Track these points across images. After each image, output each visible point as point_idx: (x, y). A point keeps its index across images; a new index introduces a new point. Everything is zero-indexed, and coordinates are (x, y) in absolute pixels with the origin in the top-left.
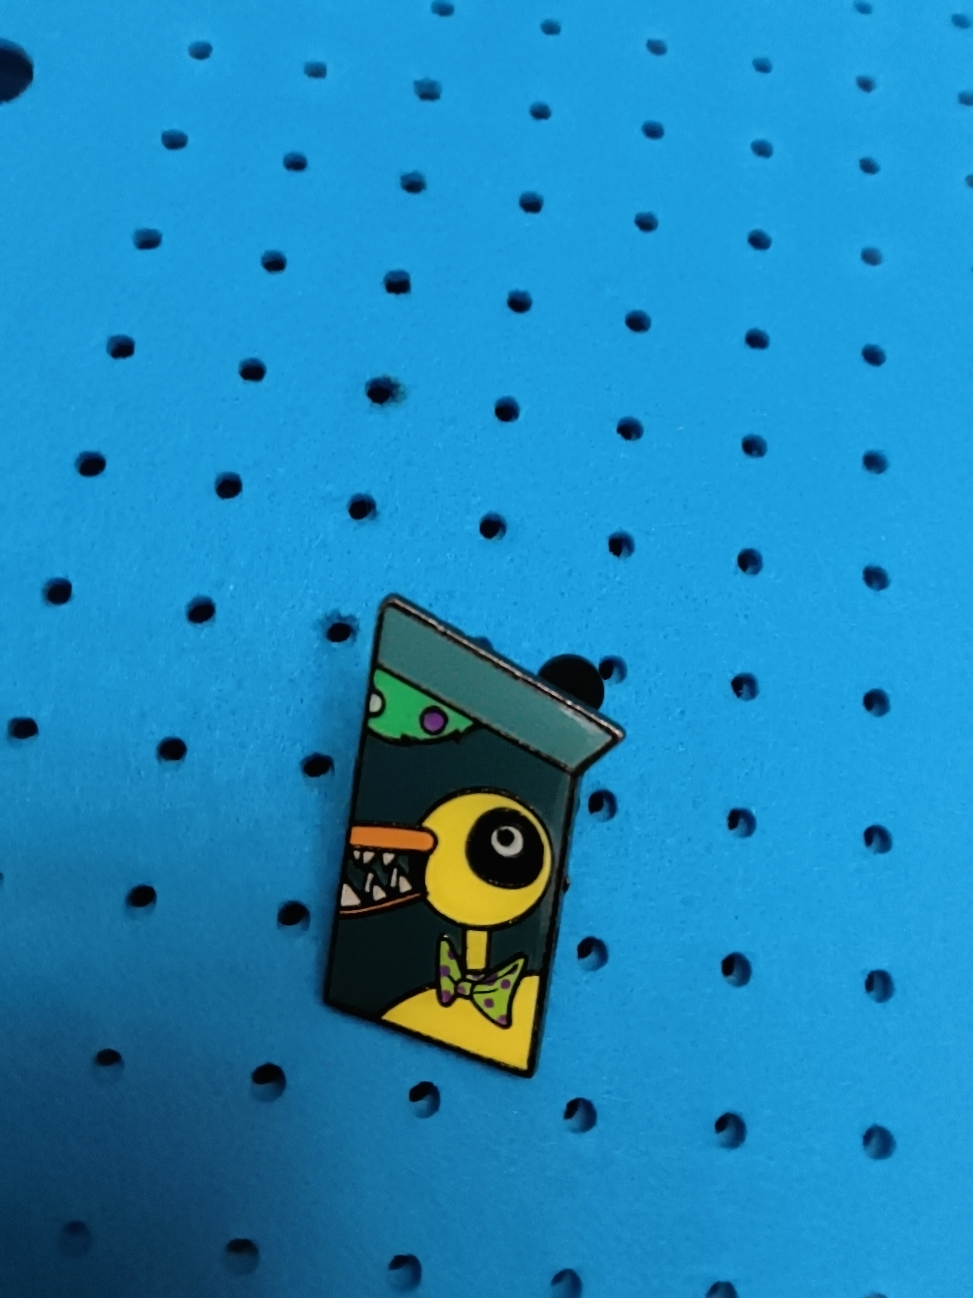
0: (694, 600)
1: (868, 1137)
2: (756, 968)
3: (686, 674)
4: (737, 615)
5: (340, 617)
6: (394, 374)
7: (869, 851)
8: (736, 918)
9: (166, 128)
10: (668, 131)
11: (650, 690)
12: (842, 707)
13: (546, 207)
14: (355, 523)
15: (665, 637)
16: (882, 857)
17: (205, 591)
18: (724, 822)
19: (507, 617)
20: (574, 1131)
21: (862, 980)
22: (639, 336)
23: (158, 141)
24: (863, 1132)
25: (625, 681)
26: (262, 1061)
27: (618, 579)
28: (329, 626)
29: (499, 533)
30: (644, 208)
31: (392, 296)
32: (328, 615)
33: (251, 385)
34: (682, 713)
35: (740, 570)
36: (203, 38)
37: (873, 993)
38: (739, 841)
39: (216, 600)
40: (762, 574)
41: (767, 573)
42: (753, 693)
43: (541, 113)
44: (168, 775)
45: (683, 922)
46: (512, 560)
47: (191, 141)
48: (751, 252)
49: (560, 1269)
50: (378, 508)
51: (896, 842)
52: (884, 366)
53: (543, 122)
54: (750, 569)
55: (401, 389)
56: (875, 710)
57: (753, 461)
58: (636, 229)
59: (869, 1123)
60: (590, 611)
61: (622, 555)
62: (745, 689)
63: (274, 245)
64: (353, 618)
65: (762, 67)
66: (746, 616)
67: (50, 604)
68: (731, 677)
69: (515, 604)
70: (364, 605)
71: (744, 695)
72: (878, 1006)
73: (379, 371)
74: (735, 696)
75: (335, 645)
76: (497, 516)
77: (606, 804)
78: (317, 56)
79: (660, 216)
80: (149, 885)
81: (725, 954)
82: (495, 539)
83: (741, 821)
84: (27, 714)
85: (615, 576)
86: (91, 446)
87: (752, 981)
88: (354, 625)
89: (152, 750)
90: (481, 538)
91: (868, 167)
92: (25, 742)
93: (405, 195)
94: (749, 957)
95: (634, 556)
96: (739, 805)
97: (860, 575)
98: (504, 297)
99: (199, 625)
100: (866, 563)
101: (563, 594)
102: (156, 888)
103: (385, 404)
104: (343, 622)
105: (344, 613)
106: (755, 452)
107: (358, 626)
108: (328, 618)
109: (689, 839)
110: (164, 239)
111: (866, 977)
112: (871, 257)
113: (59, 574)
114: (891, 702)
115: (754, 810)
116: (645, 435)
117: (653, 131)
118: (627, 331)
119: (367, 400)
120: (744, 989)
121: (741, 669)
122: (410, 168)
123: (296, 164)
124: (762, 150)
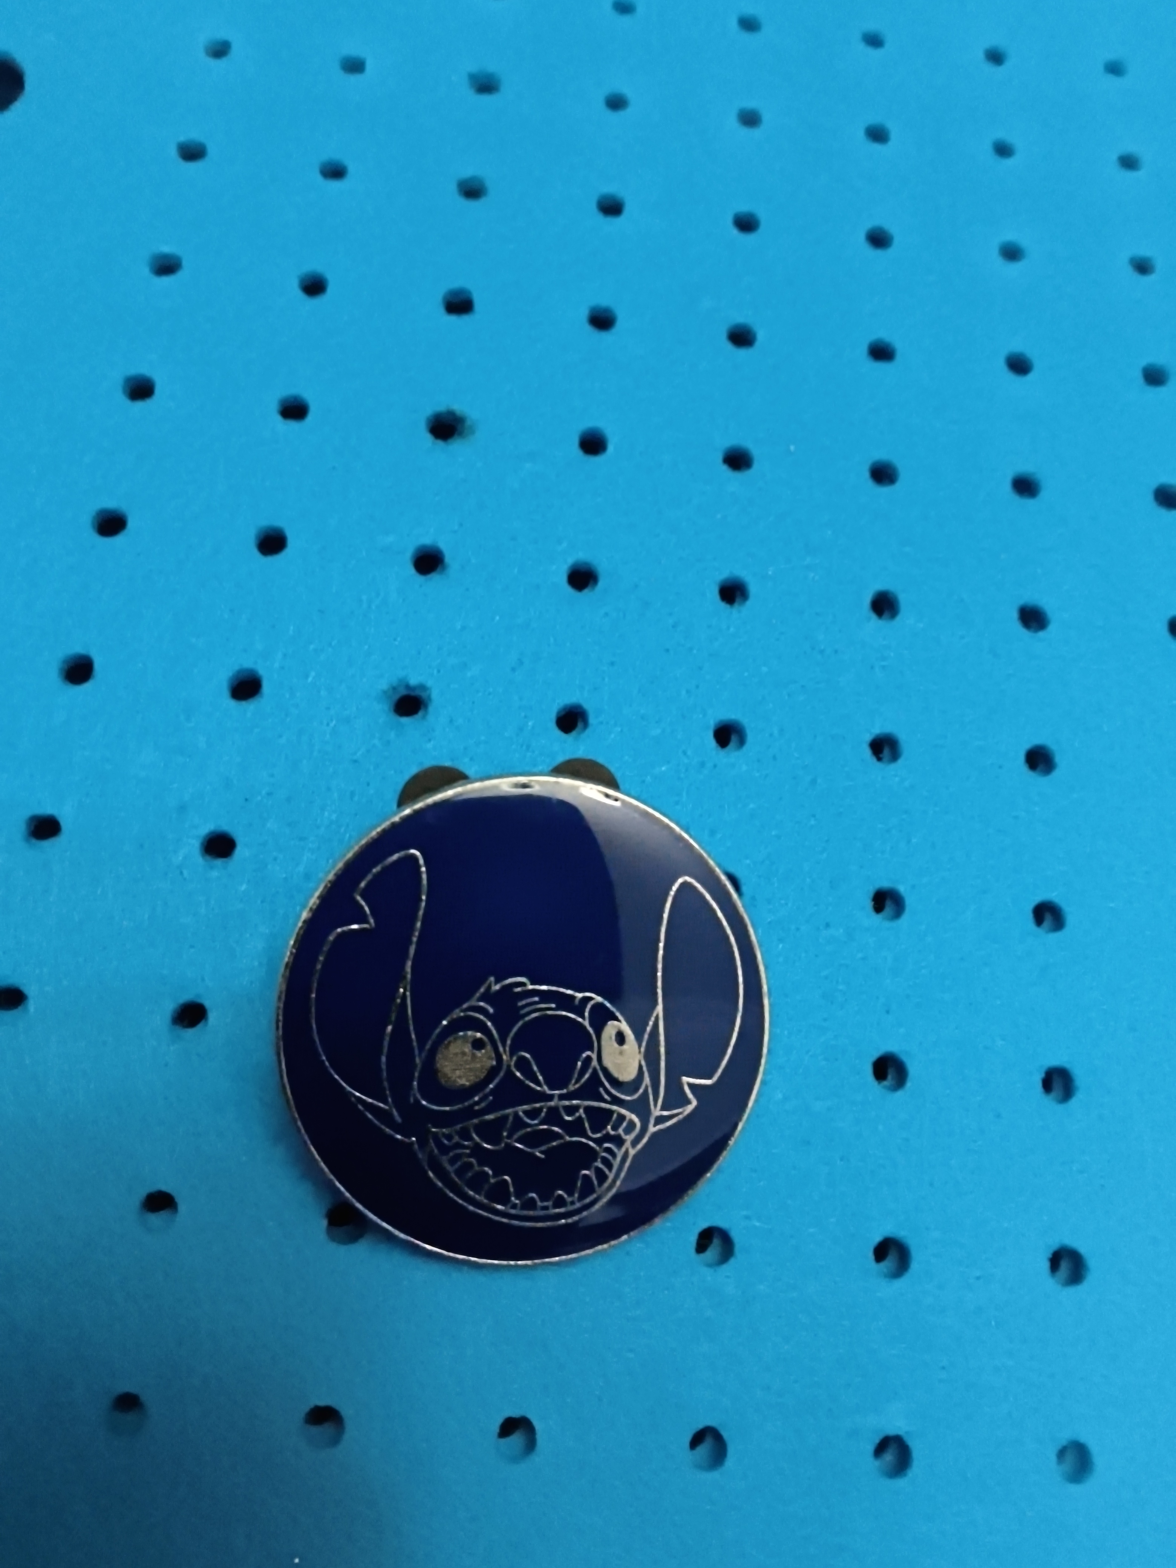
0: (822, 652)
1: (1055, 1260)
2: (913, 1068)
3: (815, 737)
4: (872, 667)
5: (408, 687)
6: (459, 406)
7: (1040, 931)
8: (888, 1012)
9: (182, 139)
10: (767, 118)
11: (774, 758)
12: (1000, 767)
13: (628, 209)
14: (420, 579)
15: (790, 695)
16: (1055, 937)
17: (247, 662)
18: (869, 904)
19: (603, 679)
20: (710, 1265)
21: (1037, 1079)
22: (743, 353)
23: (173, 152)
24: (1049, 1254)
25: (745, 749)
27: (732, 629)
28: (396, 697)
29: (591, 584)
30: (743, 207)
31: (453, 319)
32: (395, 685)
33: (293, 426)
34: (814, 782)
35: (874, 616)
36: (222, 34)
37: (1053, 1094)
38: (887, 924)
39: (262, 672)
40: (899, 618)
41: (907, 617)
42: (895, 755)
43: (616, 103)
44: (215, 874)
45: (825, 1020)
46: (606, 614)
47: (212, 150)
48: (871, 253)
49: (701, 1426)
50: (448, 558)
51: (1069, 918)
52: (1030, 377)
53: (620, 113)
54: (886, 614)
55: (468, 423)
56: (1039, 769)
57: (884, 491)
58: (735, 232)
59: (1055, 1243)
60: (700, 668)
61: (736, 605)
62: (886, 752)
63: (314, 265)
64: (423, 687)
65: (874, 41)
67: (69, 684)
68: (868, 738)
69: (612, 664)
70: (435, 672)
71: (884, 760)
72: (1061, 1108)
73: (441, 403)
74: (874, 760)
75: (405, 720)
76: (586, 564)
78: (352, 49)
79: (763, 216)
80: (199, 1001)
81: (875, 1055)
82: (586, 591)
83: (888, 902)
84: (47, 809)
85: (728, 628)
86: (110, 503)
87: (909, 1084)
88: (424, 695)
89: (194, 845)
90: (570, 590)
91: (1003, 150)
92: (47, 844)
93: (461, 201)
94: (904, 1058)
95: (749, 603)
96: (885, 884)
97: (1015, 616)
98: (583, 314)
99: (244, 704)
100: (1022, 602)
101: (667, 650)
102: (207, 1003)
103: (450, 441)
104: (413, 694)
105: (413, 681)
106: (885, 480)
107: (429, 698)
108: (394, 689)
109: (827, 925)
110: (185, 263)
111: (1043, 1075)
112: (1011, 253)
113: (78, 649)
114: (1058, 759)
115: (902, 889)
116: (756, 466)
117: (750, 119)
118: (729, 347)
119: (428, 438)
120: (900, 1094)
121: (877, 729)
122: (468, 172)
123: (335, 172)
124: (877, 135)
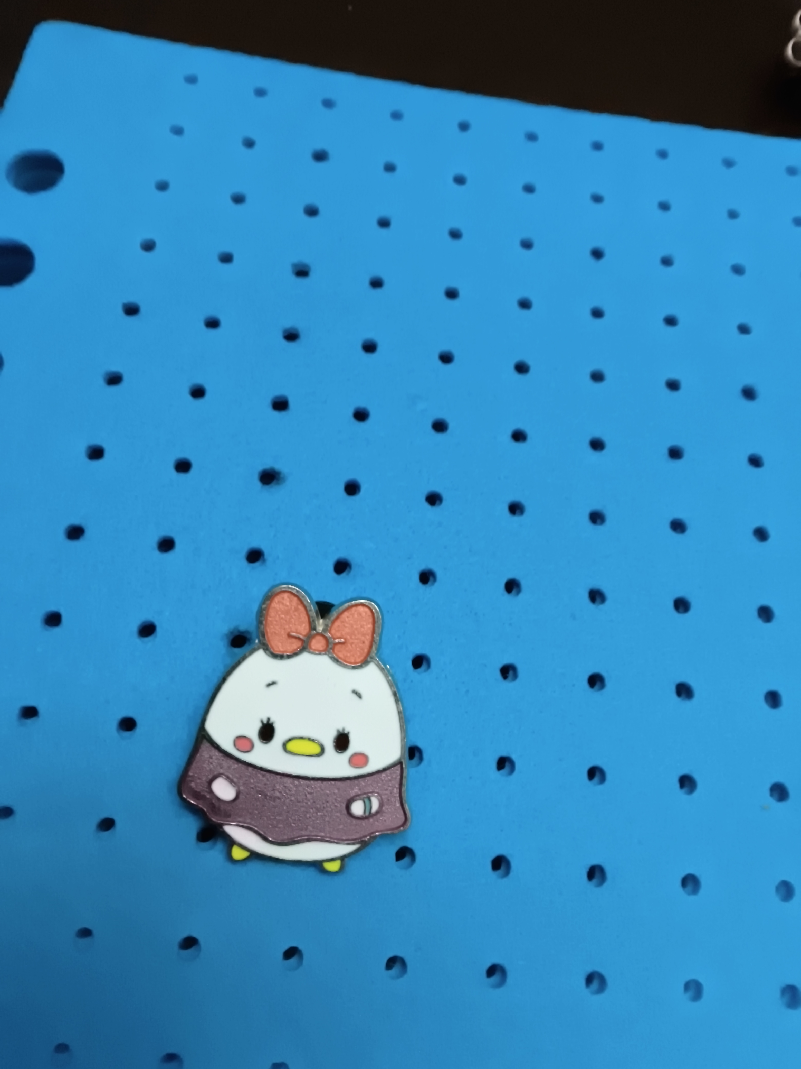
0: (476, 615)
1: (589, 979)
2: (514, 864)
3: (470, 665)
4: (504, 625)
5: (239, 631)
6: (278, 466)
7: (591, 784)
9: (126, 301)
10: (462, 293)
11: (446, 677)
12: (574, 685)
13: (379, 349)
14: (250, 566)
15: (456, 640)
16: (601, 787)
17: (149, 617)
18: (494, 765)
20: (393, 978)
21: (585, 872)
22: (440, 436)
23: (120, 310)
24: (586, 976)
25: (430, 670)
26: (185, 935)
27: (426, 600)
28: (231, 637)
29: (348, 569)
30: (445, 347)
31: (276, 414)
32: (232, 630)
33: (182, 476)
34: (467, 691)
35: (506, 593)
36: (151, 236)
37: (595, 881)
38: (505, 778)
39: (157, 623)
40: (521, 595)
41: (525, 594)
42: (515, 676)
43: (377, 283)
44: (124, 742)
45: (466, 834)
46: (355, 590)
47: (143, 309)
48: (517, 376)
50: (266, 556)
51: (609, 776)
52: (605, 452)
53: (378, 291)
54: (514, 591)
55: (282, 476)
56: (597, 687)
57: (516, 519)
58: (439, 363)
59: (589, 969)
61: (430, 583)
62: (511, 673)
63: (199, 380)
64: (247, 632)
65: (527, 245)
66: (510, 624)
67: (47, 627)
68: (500, 666)
71: (509, 678)
72: (597, 890)
73: (267, 464)
74: (502, 679)
75: (236, 649)
76: (345, 559)
77: (417, 755)
78: (227, 249)
79: (456, 353)
80: (111, 817)
81: (493, 856)
82: (344, 575)
83: (507, 765)
84: (31, 703)
85: (424, 599)
86: (76, 521)
87: (512, 874)
88: (248, 636)
89: (114, 724)
90: (334, 575)
91: (597, 313)
92: (29, 721)
93: (284, 343)
94: (510, 858)
95: (436, 584)
96: (504, 754)
97: (586, 596)
98: (351, 412)
99: (146, 639)
100: (590, 586)
102: (115, 818)
103: (271, 485)
104: (242, 635)
105: (243, 628)
106: (517, 512)
107: (251, 638)
108: (231, 633)
109: (471, 778)
110: (125, 378)
111: (588, 870)
112: (597, 377)
113: (53, 608)
114: (607, 681)
115: (514, 757)
116: (444, 503)
117: (452, 294)
118: (432, 432)
119: (258, 484)
120: (505, 880)
121: (506, 660)
122: (288, 323)
123: (213, 323)
124: (525, 304)
